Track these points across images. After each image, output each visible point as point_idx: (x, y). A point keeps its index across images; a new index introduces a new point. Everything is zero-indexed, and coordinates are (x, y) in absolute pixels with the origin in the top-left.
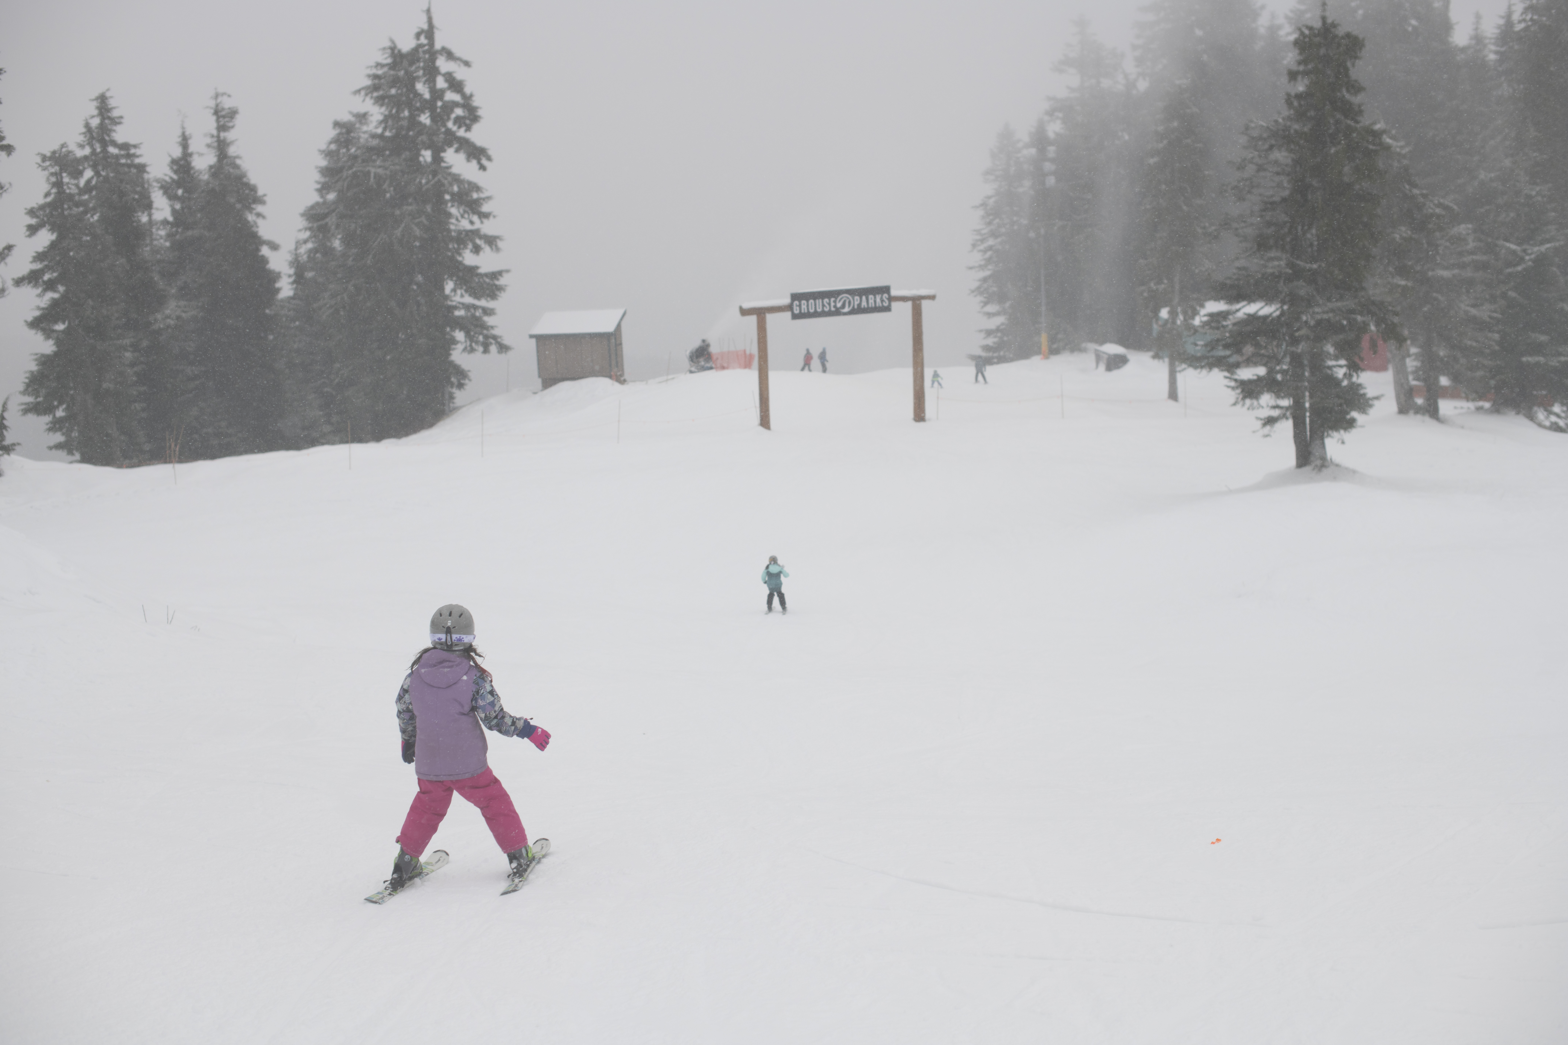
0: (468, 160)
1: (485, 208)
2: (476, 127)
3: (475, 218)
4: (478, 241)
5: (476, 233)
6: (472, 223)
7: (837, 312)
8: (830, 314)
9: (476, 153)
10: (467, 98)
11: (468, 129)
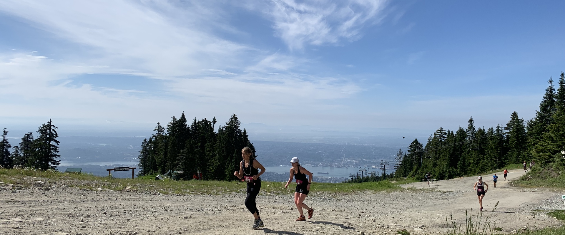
0: (56, 143)
1: (58, 151)
2: (57, 138)
3: (56, 152)
4: (56, 156)
5: (56, 155)
6: (56, 153)
7: (121, 170)
8: (120, 171)
9: (57, 142)
10: (56, 133)
11: (55, 138)
